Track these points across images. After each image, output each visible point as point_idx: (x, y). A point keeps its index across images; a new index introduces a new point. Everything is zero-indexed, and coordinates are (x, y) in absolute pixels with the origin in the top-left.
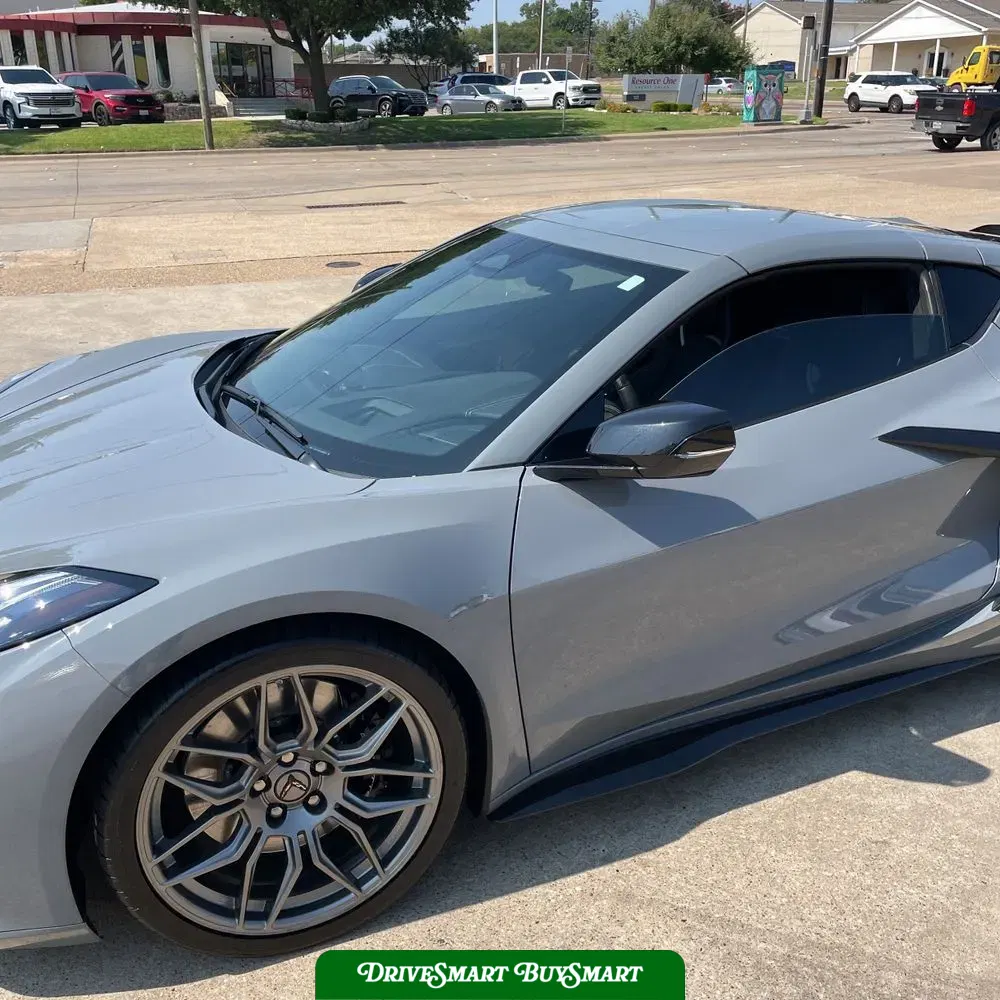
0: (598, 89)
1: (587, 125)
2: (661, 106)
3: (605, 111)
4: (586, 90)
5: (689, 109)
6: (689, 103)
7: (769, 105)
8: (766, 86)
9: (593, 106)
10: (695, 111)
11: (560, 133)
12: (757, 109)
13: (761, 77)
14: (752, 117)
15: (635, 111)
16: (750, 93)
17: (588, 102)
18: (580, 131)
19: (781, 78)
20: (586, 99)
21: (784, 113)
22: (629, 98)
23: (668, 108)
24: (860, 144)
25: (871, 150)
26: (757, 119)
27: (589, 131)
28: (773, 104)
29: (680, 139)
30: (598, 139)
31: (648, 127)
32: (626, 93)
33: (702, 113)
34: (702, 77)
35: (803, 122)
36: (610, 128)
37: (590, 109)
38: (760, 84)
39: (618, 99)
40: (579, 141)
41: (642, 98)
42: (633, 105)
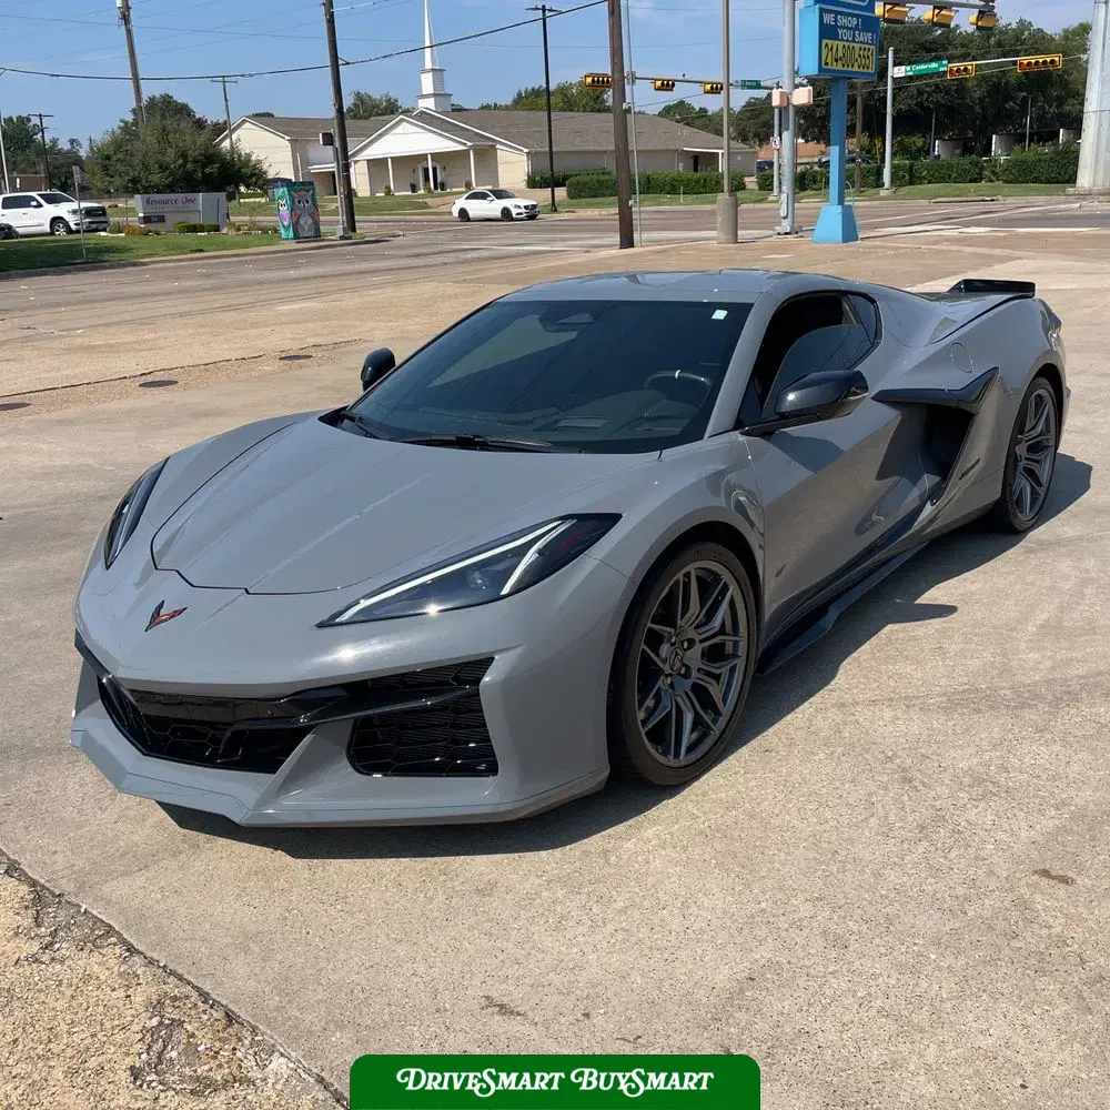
0: (103, 211)
1: (110, 249)
2: (187, 227)
3: (123, 235)
4: (89, 212)
5: (217, 229)
6: (215, 223)
7: (306, 222)
8: (299, 202)
9: (104, 230)
10: (225, 231)
11: (83, 260)
12: (296, 226)
13: (293, 193)
14: (291, 235)
15: (158, 233)
16: (284, 210)
17: (94, 226)
18: (106, 257)
19: (313, 195)
20: (90, 223)
21: (323, 229)
22: (146, 220)
23: (194, 229)
24: (417, 256)
25: (430, 260)
26: (297, 237)
27: (116, 257)
28: (311, 221)
29: (224, 260)
30: (135, 264)
31: (180, 249)
32: (141, 215)
33: (232, 233)
34: (222, 195)
35: (342, 238)
36: (140, 253)
37: (103, 234)
38: (293, 202)
39: (134, 221)
40: (112, 267)
41: (161, 219)
42: (152, 227)
